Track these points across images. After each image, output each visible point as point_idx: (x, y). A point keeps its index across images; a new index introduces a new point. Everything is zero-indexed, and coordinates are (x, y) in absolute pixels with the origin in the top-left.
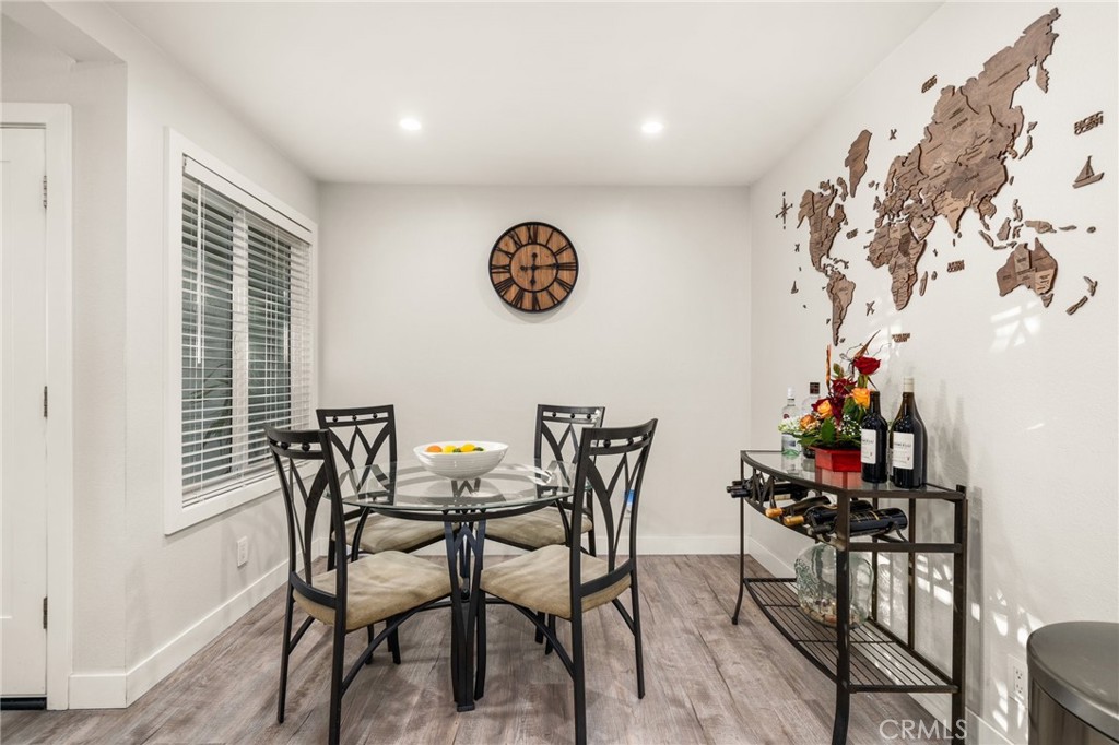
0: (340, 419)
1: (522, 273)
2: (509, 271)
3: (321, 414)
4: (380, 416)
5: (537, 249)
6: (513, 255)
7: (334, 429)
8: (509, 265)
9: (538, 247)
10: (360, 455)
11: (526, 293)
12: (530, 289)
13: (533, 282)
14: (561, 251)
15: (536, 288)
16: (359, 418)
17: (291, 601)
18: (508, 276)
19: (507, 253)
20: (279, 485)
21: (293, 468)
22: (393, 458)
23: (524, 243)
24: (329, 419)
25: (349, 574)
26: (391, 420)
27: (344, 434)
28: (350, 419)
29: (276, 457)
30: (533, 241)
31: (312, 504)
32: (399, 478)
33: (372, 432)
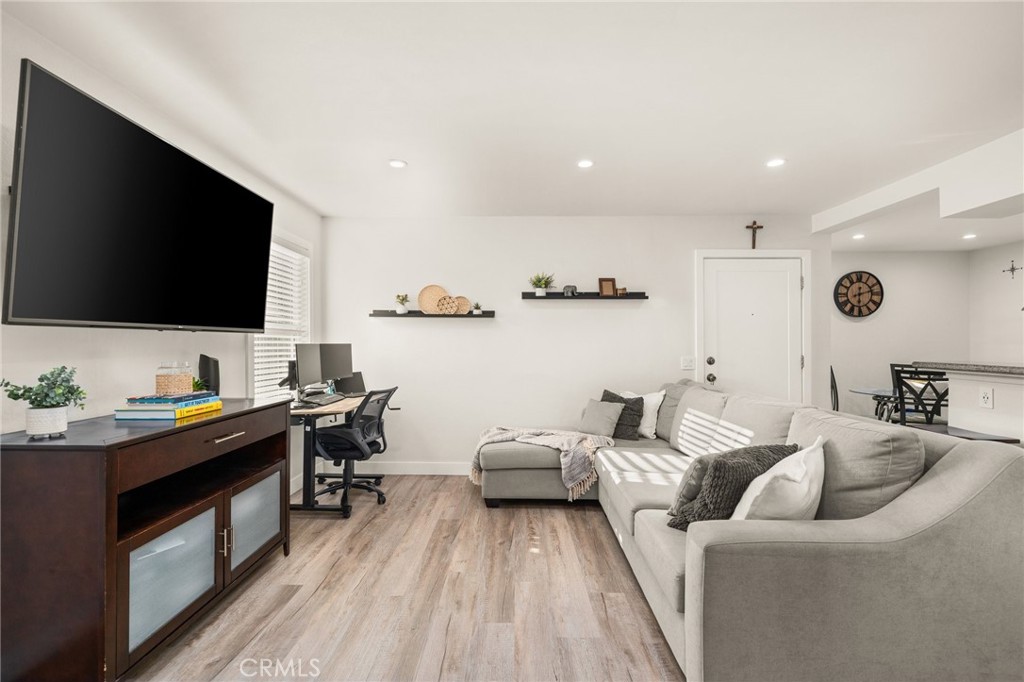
1: (853, 297)
2: (846, 297)
6: (848, 287)
8: (846, 293)
9: (862, 284)
11: (855, 307)
12: (858, 305)
13: (859, 302)
14: (873, 285)
15: (861, 305)
19: (844, 287)
23: (855, 282)
30: (859, 280)
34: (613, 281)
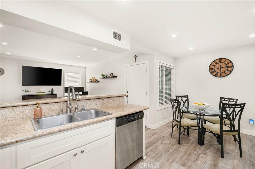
0: (179, 97)
1: (217, 69)
2: (214, 69)
3: (176, 96)
4: (186, 97)
5: (221, 64)
6: (215, 66)
7: (178, 99)
8: (214, 68)
9: (222, 63)
10: (182, 103)
11: (218, 73)
12: (220, 72)
13: (220, 71)
14: (228, 63)
15: (221, 72)
16: (182, 97)
17: (173, 121)
18: (214, 70)
19: (213, 66)
20: (171, 106)
21: (174, 104)
22: (188, 104)
23: (218, 63)
24: (177, 97)
25: (181, 120)
26: (188, 98)
27: (180, 100)
28: (181, 97)
29: (171, 102)
30: (220, 62)
31: (176, 109)
32: (189, 108)
33: (184, 100)
34: (112, 74)
